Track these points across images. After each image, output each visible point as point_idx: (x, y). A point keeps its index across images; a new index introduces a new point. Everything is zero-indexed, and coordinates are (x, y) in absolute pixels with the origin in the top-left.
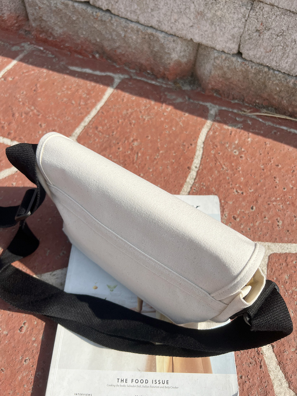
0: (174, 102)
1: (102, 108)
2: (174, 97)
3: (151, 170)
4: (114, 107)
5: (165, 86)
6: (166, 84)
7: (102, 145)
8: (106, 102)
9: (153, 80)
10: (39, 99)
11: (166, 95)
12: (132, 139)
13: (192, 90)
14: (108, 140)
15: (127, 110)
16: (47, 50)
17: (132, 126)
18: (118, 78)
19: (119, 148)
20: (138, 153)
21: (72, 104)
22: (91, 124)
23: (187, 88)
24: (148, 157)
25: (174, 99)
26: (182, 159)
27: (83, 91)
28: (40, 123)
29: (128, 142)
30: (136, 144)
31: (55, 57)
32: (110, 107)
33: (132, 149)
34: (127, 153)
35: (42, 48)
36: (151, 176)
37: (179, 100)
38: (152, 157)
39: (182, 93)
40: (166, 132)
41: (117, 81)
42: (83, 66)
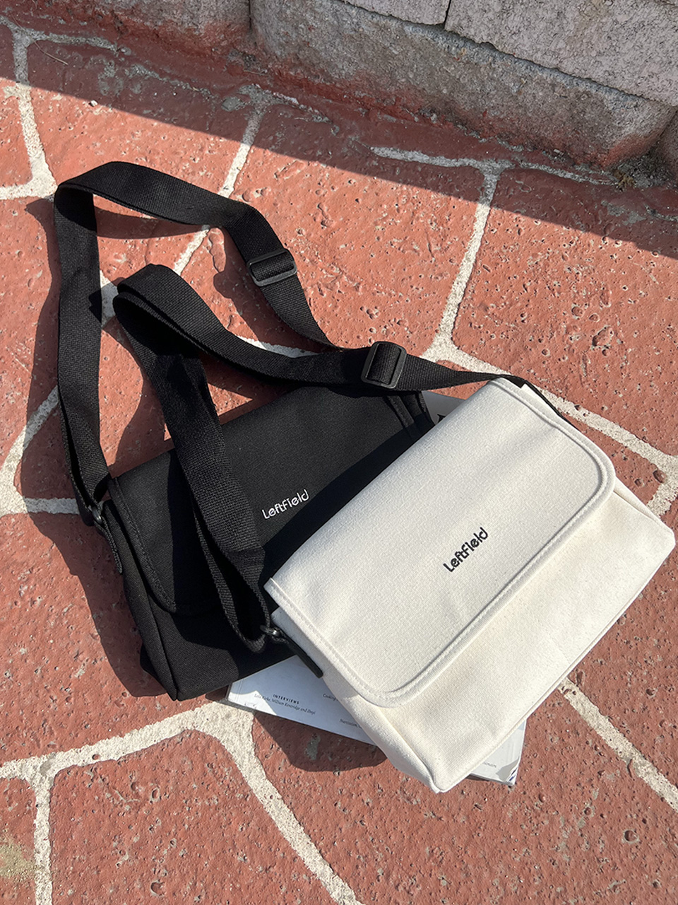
0: (626, 223)
1: (479, 254)
2: (622, 210)
3: (621, 395)
4: (505, 251)
5: (595, 182)
6: (596, 177)
7: (507, 348)
8: (483, 239)
9: (565, 168)
10: (342, 246)
11: (605, 209)
12: (564, 326)
13: (655, 187)
14: (516, 335)
15: (535, 255)
16: (307, 104)
17: (557, 294)
18: (491, 171)
19: (544, 352)
20: (585, 360)
21: (415, 250)
22: (469, 297)
23: (643, 182)
24: (607, 365)
25: (624, 217)
26: (675, 362)
27: (427, 216)
28: (365, 309)
29: (559, 334)
30: (574, 335)
31: (332, 121)
32: (496, 251)
33: (571, 351)
34: (562, 360)
35: (294, 101)
36: (625, 407)
37: (635, 218)
38: (616, 364)
39: (635, 196)
40: (629, 303)
41: (491, 180)
42: (403, 148)
